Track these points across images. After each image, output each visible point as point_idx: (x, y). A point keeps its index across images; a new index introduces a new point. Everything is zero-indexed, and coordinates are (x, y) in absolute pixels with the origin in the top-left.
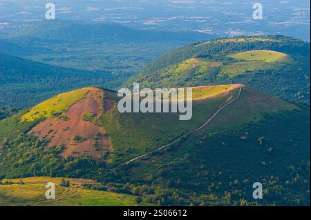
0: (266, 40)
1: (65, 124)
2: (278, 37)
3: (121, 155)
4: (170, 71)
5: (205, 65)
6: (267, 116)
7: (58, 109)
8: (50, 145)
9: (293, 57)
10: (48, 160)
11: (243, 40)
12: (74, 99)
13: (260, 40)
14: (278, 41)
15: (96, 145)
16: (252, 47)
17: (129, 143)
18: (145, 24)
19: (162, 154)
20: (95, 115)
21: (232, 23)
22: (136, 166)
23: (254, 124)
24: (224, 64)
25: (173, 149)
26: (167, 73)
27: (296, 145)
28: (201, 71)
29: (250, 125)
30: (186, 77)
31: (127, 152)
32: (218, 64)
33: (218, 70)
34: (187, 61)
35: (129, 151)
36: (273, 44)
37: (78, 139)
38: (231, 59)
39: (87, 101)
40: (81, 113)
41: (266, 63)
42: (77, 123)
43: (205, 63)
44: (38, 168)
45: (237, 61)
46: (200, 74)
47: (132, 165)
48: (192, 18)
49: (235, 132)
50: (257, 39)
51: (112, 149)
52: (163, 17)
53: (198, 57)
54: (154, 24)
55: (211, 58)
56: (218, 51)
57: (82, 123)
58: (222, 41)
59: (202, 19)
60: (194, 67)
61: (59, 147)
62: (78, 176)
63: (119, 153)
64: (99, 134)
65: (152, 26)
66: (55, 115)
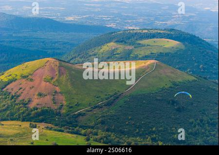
0: (163, 32)
1: (31, 84)
2: (172, 30)
3: (72, 107)
4: (96, 51)
5: (121, 48)
6: (175, 84)
7: (25, 73)
8: (20, 98)
9: (184, 44)
10: (19, 109)
11: (146, 31)
12: (38, 66)
13: (159, 32)
14: (171, 33)
15: (54, 99)
16: (153, 36)
17: (77, 99)
18: (67, 19)
19: (101, 107)
20: (52, 78)
21: (130, 21)
22: (83, 116)
23: (166, 89)
24: (135, 48)
25: (109, 104)
26: (94, 53)
27: (196, 105)
28: (118, 52)
29: (163, 89)
30: (107, 56)
31: (76, 105)
32: (131, 48)
33: (130, 52)
34: (108, 44)
35: (78, 105)
36: (168, 35)
37: (40, 95)
38: (139, 44)
39: (47, 68)
40: (42, 77)
41: (165, 48)
42: (40, 83)
43: (121, 46)
44: (12, 114)
45: (144, 46)
46: (118, 54)
47: (80, 114)
48: (100, 16)
49: (153, 94)
50: (157, 31)
51: (65, 103)
52: (79, 15)
53: (116, 42)
54: (73, 19)
55: (126, 43)
56: (129, 38)
57: (43, 83)
58: (132, 32)
59: (108, 18)
60: (113, 48)
61: (27, 100)
62: (41, 121)
63: (70, 106)
64: (56, 92)
65: (72, 21)
66: (24, 77)
